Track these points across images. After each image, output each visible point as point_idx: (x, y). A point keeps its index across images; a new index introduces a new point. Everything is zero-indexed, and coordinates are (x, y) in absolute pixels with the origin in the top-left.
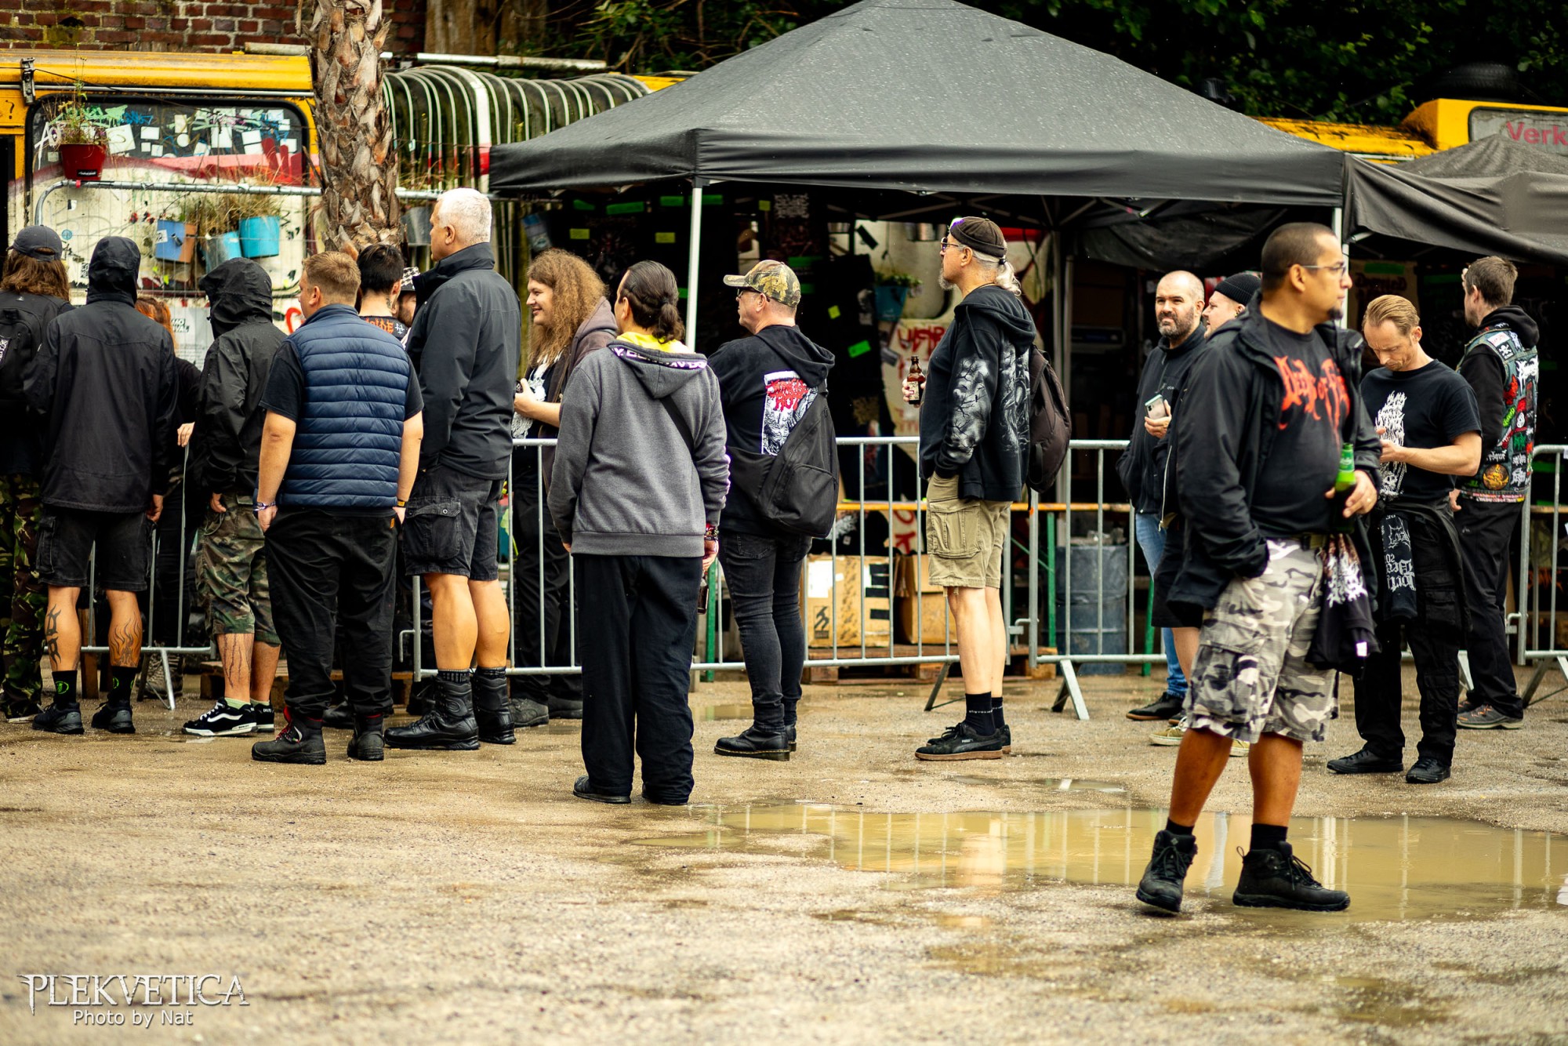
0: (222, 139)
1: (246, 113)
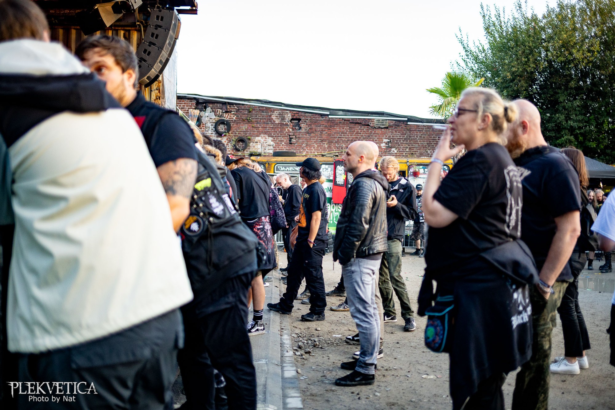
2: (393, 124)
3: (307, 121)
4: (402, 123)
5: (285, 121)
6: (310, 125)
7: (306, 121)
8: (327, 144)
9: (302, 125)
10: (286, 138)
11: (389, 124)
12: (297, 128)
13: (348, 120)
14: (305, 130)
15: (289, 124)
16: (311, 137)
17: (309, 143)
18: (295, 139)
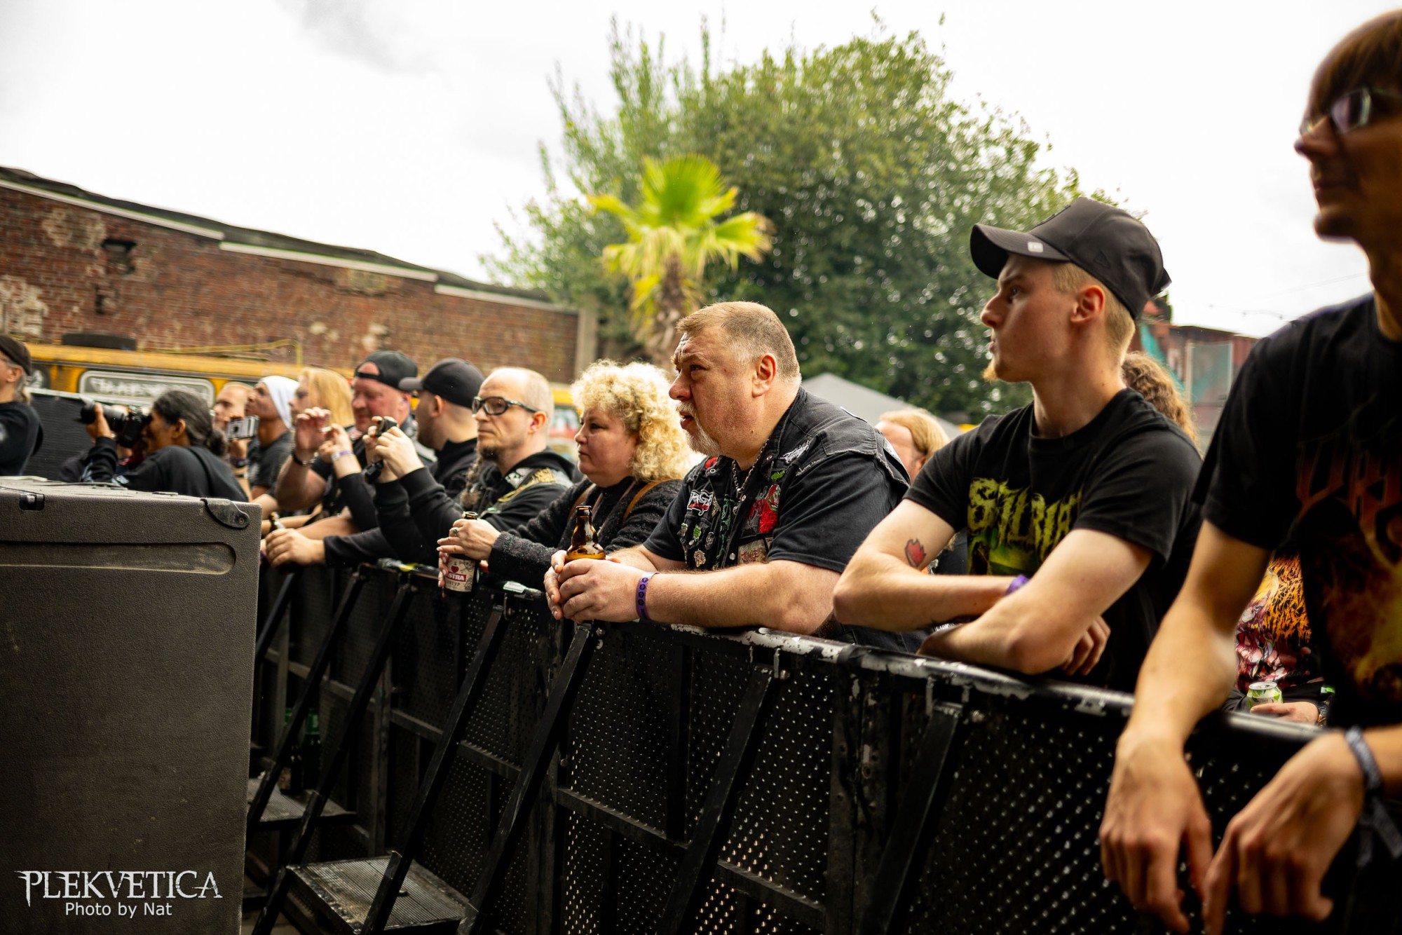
3: (155, 251)
4: (421, 287)
5: (85, 244)
6: (164, 264)
7: (149, 252)
8: (211, 324)
9: (139, 262)
10: (86, 294)
12: (121, 267)
13: (276, 262)
14: (149, 276)
15: (97, 252)
16: (164, 299)
17: (157, 316)
18: (116, 299)
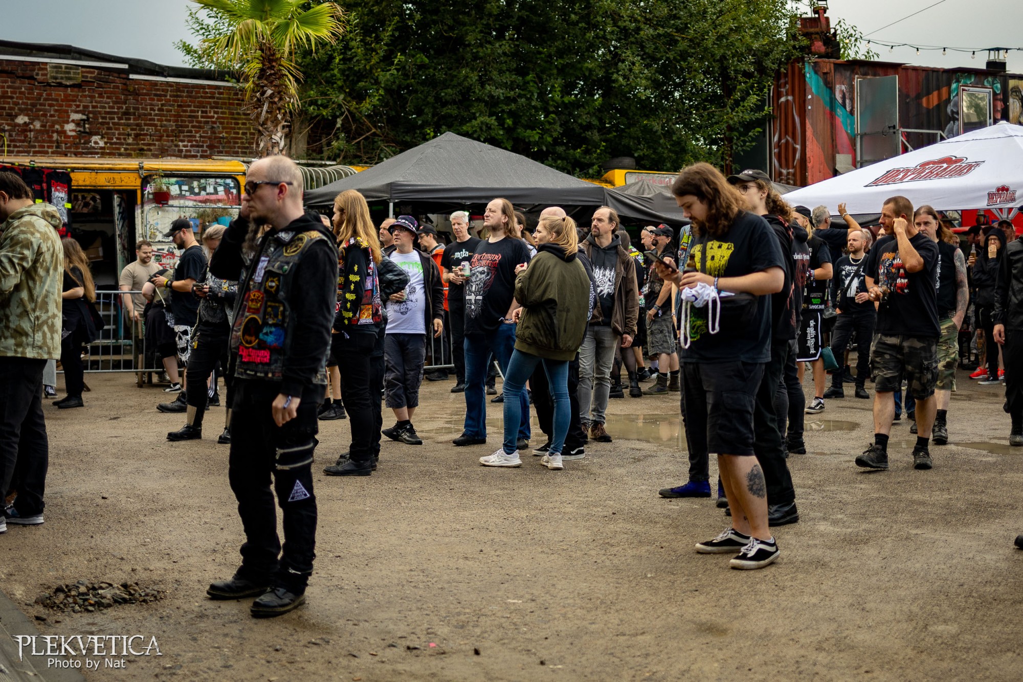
0: (210, 189)
1: (218, 180)
2: (94, 78)
4: (116, 75)
11: (83, 77)
